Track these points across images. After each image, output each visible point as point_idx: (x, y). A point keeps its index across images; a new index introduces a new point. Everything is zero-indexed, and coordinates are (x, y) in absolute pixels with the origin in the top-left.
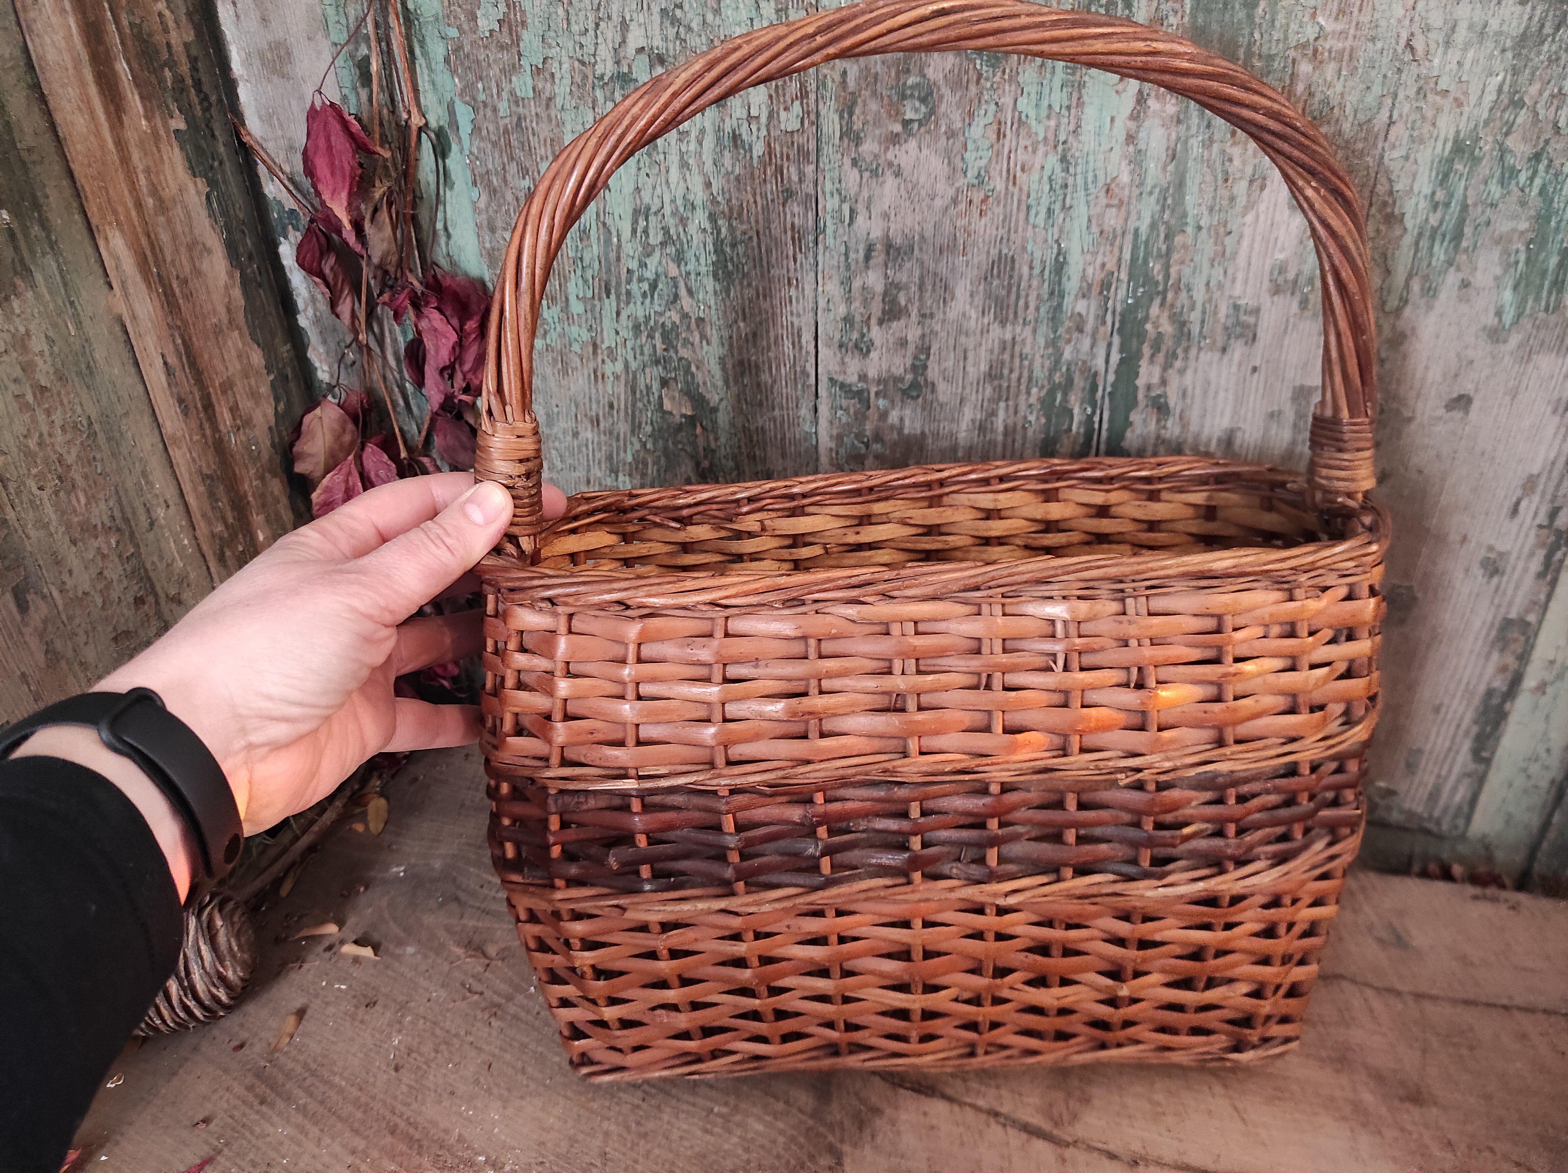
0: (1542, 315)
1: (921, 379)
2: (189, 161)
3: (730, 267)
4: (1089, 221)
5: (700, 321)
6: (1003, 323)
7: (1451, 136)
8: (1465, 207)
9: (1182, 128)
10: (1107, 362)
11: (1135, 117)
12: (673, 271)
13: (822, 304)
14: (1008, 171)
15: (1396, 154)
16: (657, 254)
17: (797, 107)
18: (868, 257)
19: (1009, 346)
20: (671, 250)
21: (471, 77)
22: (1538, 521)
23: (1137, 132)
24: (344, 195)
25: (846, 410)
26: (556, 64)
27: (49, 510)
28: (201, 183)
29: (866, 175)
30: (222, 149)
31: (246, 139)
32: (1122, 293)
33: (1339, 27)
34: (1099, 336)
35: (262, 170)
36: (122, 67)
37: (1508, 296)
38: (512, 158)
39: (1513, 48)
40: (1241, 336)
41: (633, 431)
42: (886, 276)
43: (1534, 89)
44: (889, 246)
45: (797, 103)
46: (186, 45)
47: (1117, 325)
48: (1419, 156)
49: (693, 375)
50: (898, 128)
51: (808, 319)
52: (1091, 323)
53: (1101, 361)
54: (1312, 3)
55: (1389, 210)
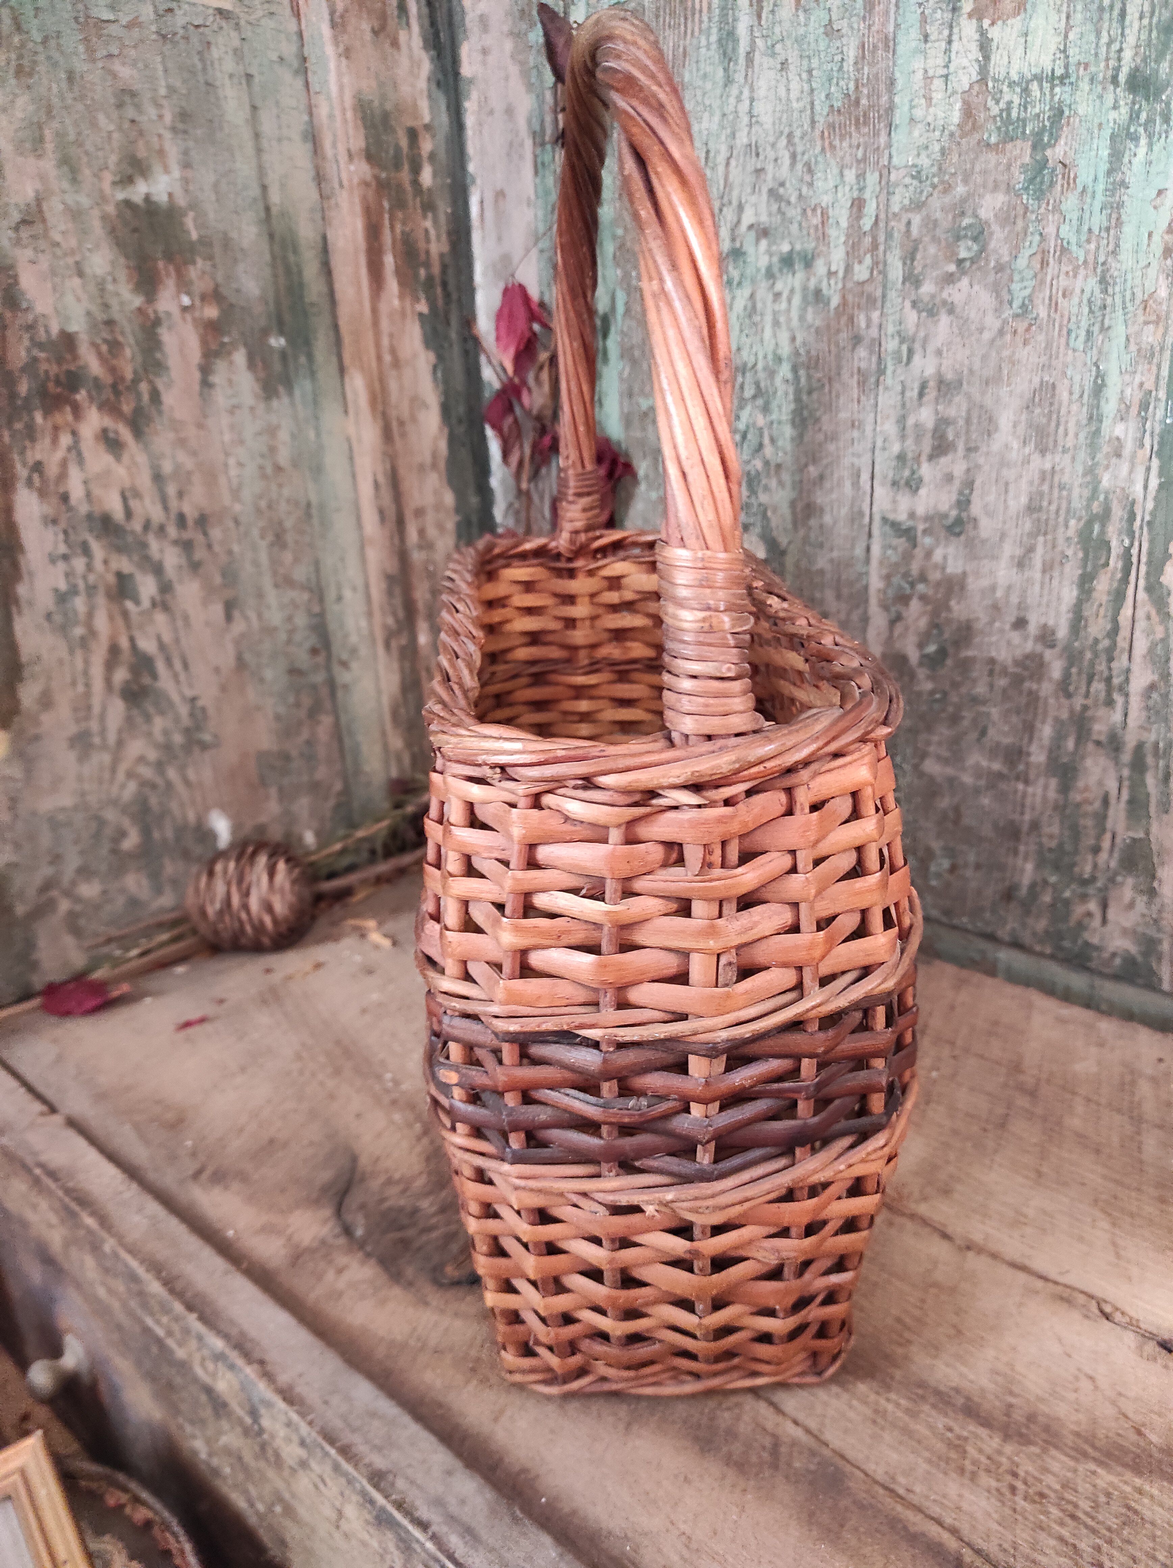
1: (964, 515)
2: (426, 337)
3: (805, 413)
4: (1128, 339)
5: (778, 466)
6: (1043, 452)
10: (1146, 487)
12: (761, 421)
13: (879, 443)
14: (1050, 297)
16: (748, 406)
17: (868, 258)
18: (921, 395)
19: (1048, 477)
20: (760, 402)
24: (512, 352)
25: (895, 549)
28: (431, 357)
29: (924, 314)
30: (454, 335)
31: (475, 332)
32: (1160, 413)
34: (1138, 461)
35: (483, 359)
36: (389, 260)
42: (937, 412)
44: (941, 382)
45: (868, 256)
46: (442, 255)
47: (1156, 448)
49: (768, 519)
50: (952, 268)
51: (866, 459)
52: (1129, 447)
53: (1139, 488)
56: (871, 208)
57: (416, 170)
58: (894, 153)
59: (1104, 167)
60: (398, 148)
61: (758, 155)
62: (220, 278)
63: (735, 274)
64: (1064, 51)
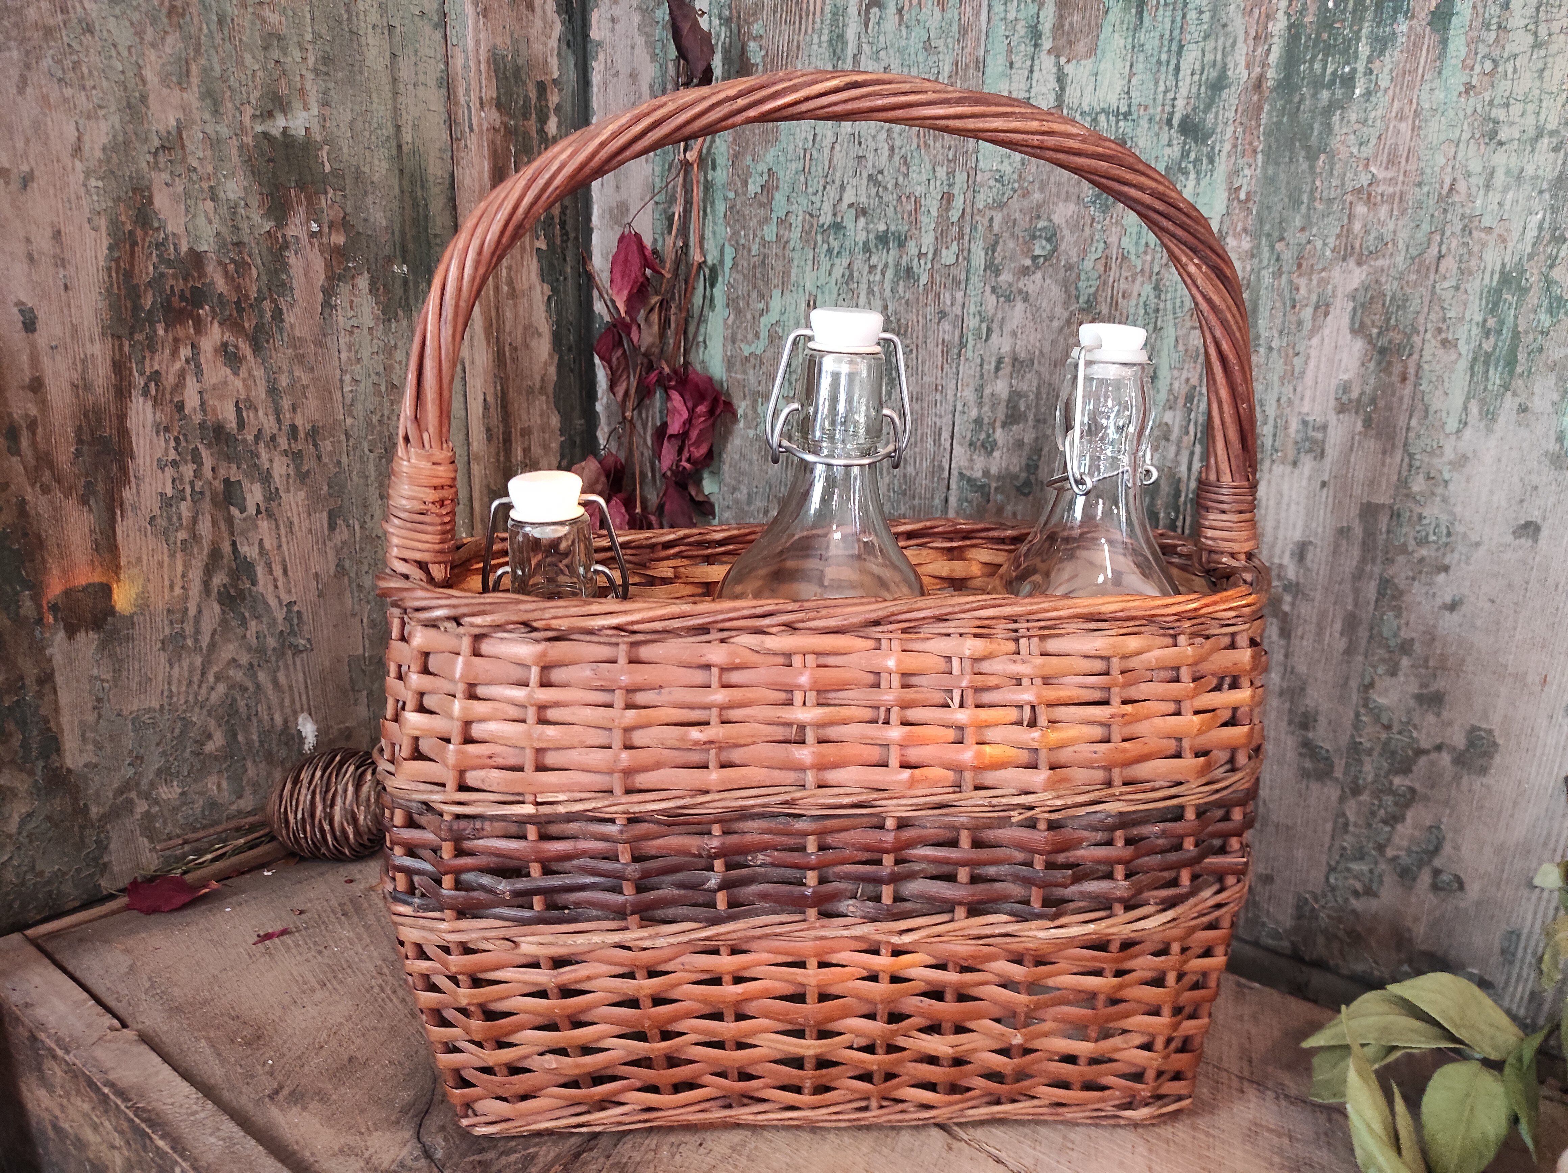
1: (1032, 478)
2: (542, 270)
4: (1177, 341)
7: (1498, 268)
8: (1516, 334)
10: (1189, 469)
13: (959, 407)
14: (1112, 297)
15: (1446, 284)
17: (955, 246)
18: (997, 369)
21: (738, 226)
24: (625, 293)
25: (971, 502)
26: (794, 217)
27: (371, 468)
28: (547, 288)
29: (1002, 299)
30: (569, 270)
31: (589, 268)
33: (1390, 174)
34: (1183, 445)
35: (595, 293)
38: (755, 287)
39: (1550, 190)
40: (1310, 450)
42: (1011, 385)
44: (1015, 359)
45: (955, 243)
47: (1199, 436)
48: (1468, 286)
50: (1028, 262)
51: (948, 419)
53: (1184, 469)
54: (1365, 155)
55: (1443, 335)
56: (958, 202)
57: (543, 119)
58: (980, 158)
60: (527, 99)
61: (860, 143)
62: (349, 210)
63: (835, 245)
64: (1128, 93)
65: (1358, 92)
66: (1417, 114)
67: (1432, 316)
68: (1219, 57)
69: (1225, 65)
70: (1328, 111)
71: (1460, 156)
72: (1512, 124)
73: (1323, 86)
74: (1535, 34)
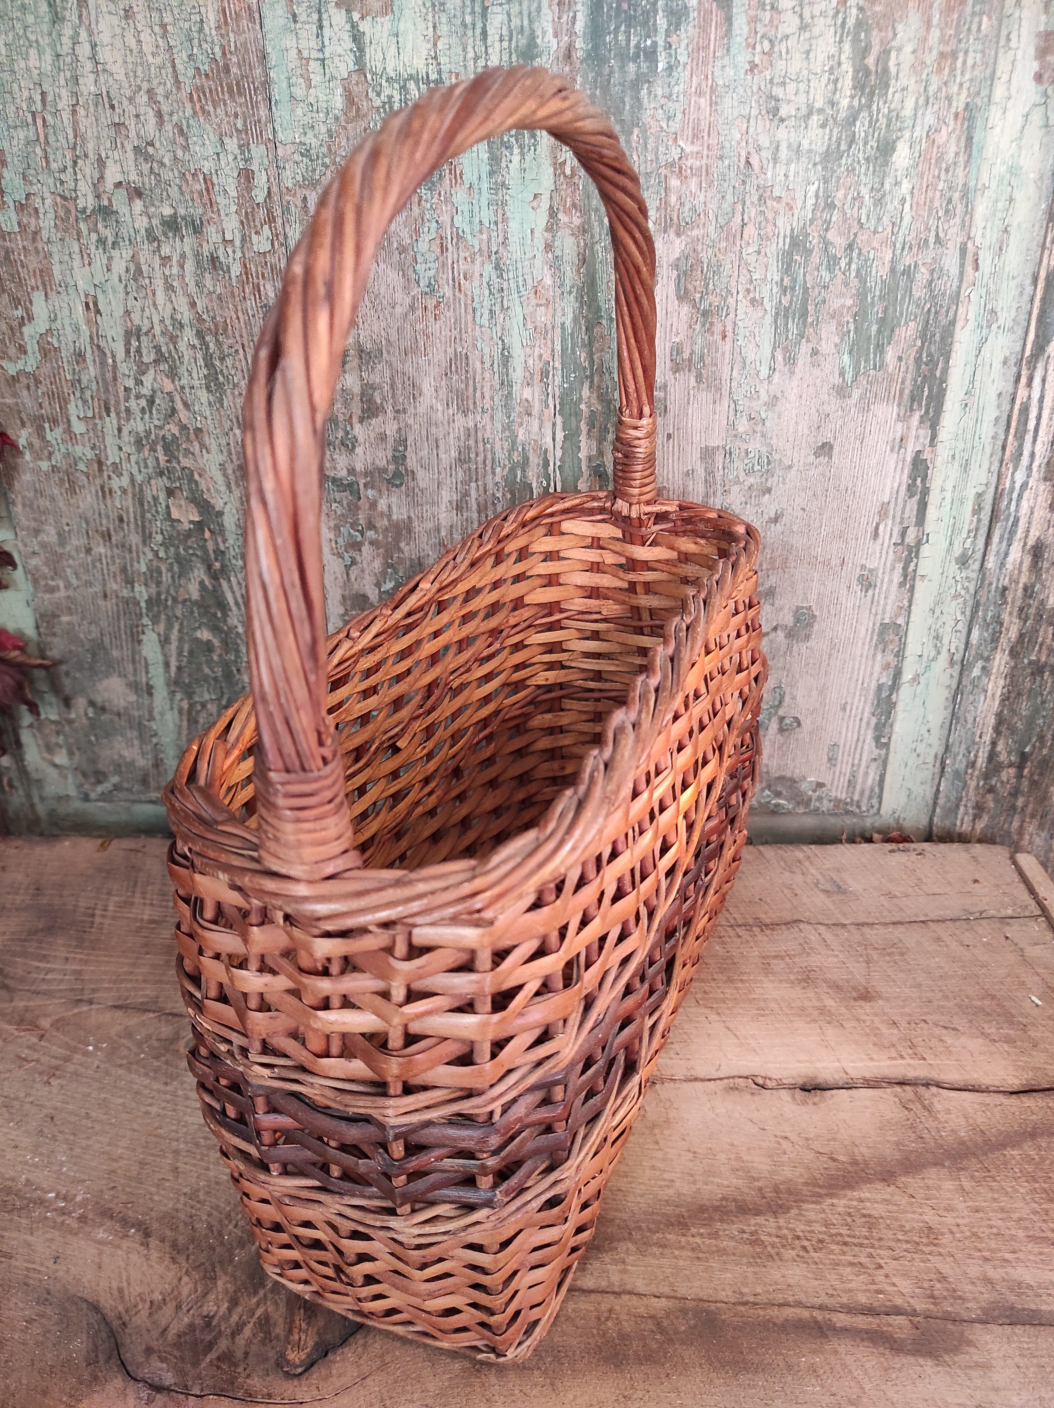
0: (872, 372)
1: (402, 469)
3: (221, 379)
4: (524, 319)
5: (198, 431)
6: (465, 413)
7: (788, 233)
8: (806, 290)
9: (588, 236)
10: (554, 440)
11: (549, 229)
14: (453, 279)
15: (750, 250)
16: (152, 372)
17: (266, 230)
18: (344, 363)
19: (473, 433)
20: (164, 367)
22: (893, 541)
23: (553, 241)
25: (339, 502)
26: (38, 200)
32: (558, 379)
33: (696, 149)
34: (545, 417)
37: (846, 358)
39: (821, 162)
41: (144, 543)
42: (361, 378)
43: (840, 194)
44: (361, 351)
45: (266, 227)
47: (558, 407)
48: (768, 250)
49: (196, 482)
52: (536, 407)
53: (549, 439)
54: (673, 130)
55: (752, 295)
56: (261, 180)
58: (277, 127)
59: (485, 169)
61: (112, 107)
63: (109, 234)
64: (435, 58)
65: (661, 66)
66: (713, 90)
67: (742, 279)
68: (526, 23)
69: (533, 31)
70: (636, 85)
71: (751, 130)
72: (789, 102)
73: (630, 59)
74: (801, 16)
